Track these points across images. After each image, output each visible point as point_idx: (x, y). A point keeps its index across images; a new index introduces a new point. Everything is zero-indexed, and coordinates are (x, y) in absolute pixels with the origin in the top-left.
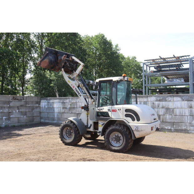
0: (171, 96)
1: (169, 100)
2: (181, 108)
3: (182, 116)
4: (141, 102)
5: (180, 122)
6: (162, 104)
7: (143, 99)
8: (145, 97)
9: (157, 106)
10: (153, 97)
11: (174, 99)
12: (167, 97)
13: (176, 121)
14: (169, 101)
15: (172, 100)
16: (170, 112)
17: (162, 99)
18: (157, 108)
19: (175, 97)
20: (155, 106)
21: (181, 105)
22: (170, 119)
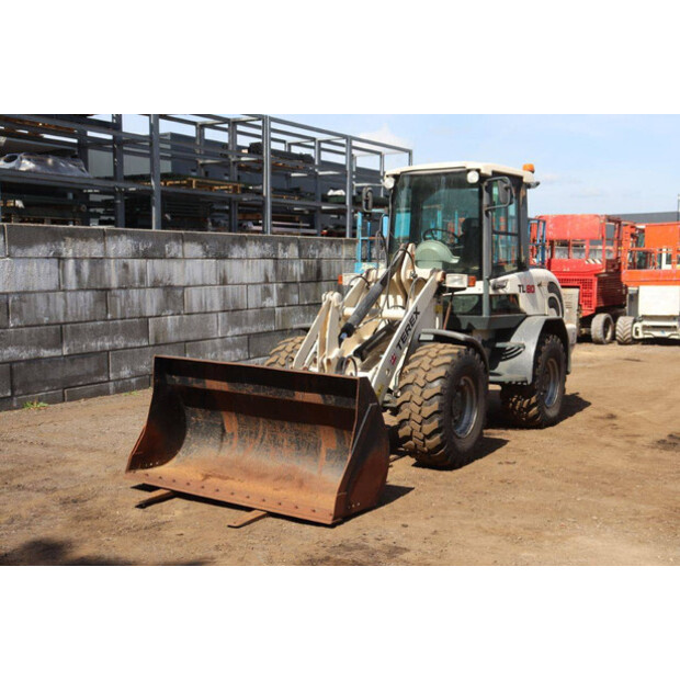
0: (177, 238)
1: (172, 254)
2: (203, 285)
3: (205, 313)
4: (82, 259)
5: (200, 337)
6: (153, 269)
7: (87, 244)
8: (96, 239)
9: (137, 278)
10: (124, 237)
11: (186, 252)
12: (167, 242)
13: (191, 338)
14: (172, 258)
15: (180, 255)
16: (175, 303)
17: (153, 250)
18: (139, 288)
19: (188, 241)
20: (130, 277)
21: (203, 273)
22: (177, 330)
